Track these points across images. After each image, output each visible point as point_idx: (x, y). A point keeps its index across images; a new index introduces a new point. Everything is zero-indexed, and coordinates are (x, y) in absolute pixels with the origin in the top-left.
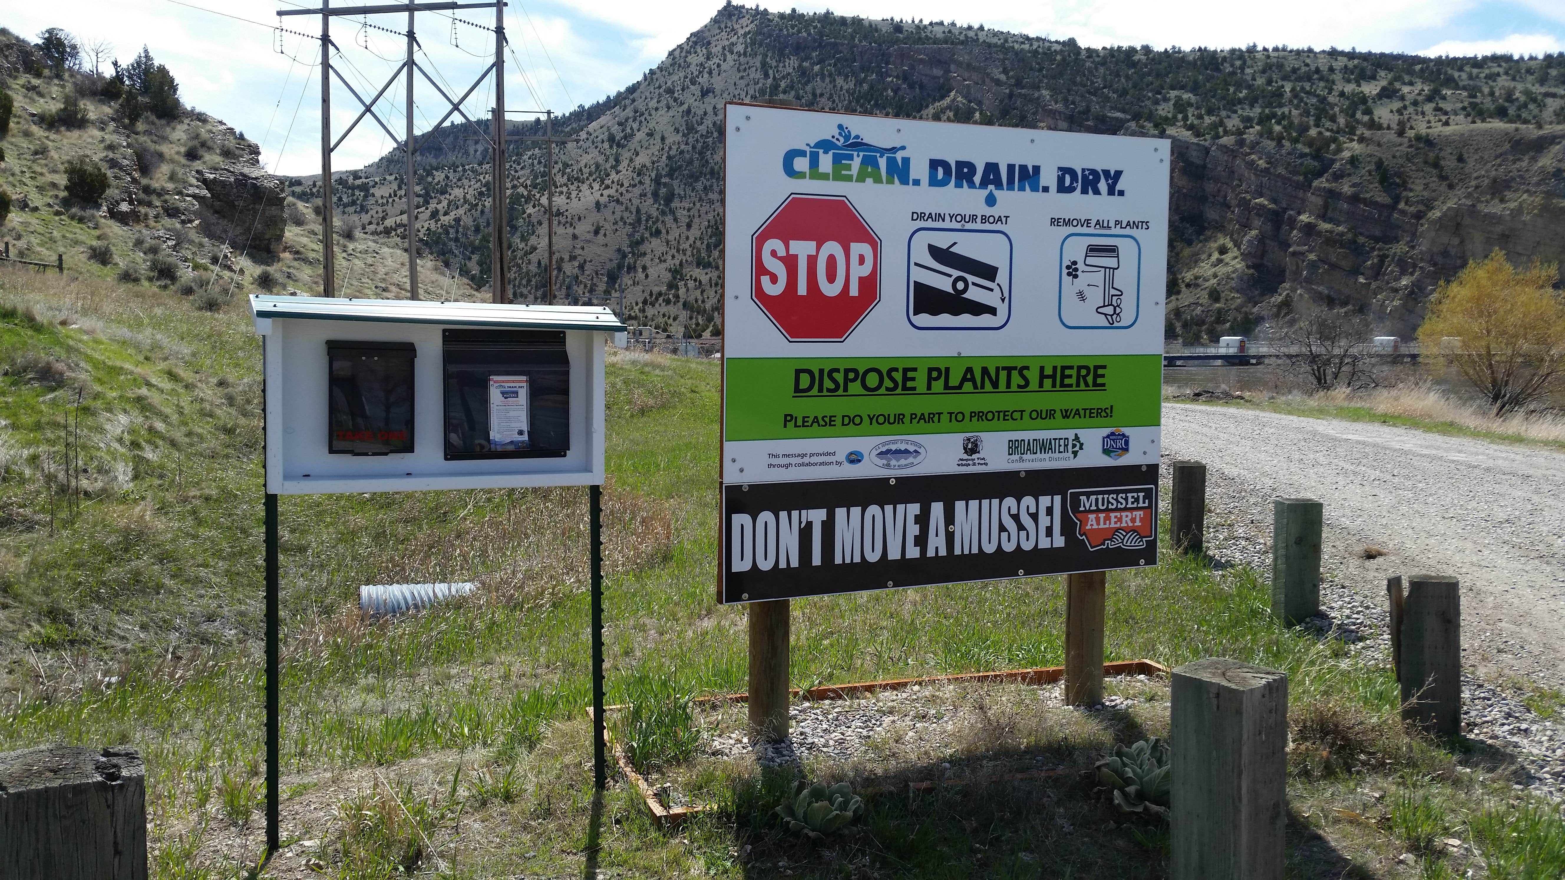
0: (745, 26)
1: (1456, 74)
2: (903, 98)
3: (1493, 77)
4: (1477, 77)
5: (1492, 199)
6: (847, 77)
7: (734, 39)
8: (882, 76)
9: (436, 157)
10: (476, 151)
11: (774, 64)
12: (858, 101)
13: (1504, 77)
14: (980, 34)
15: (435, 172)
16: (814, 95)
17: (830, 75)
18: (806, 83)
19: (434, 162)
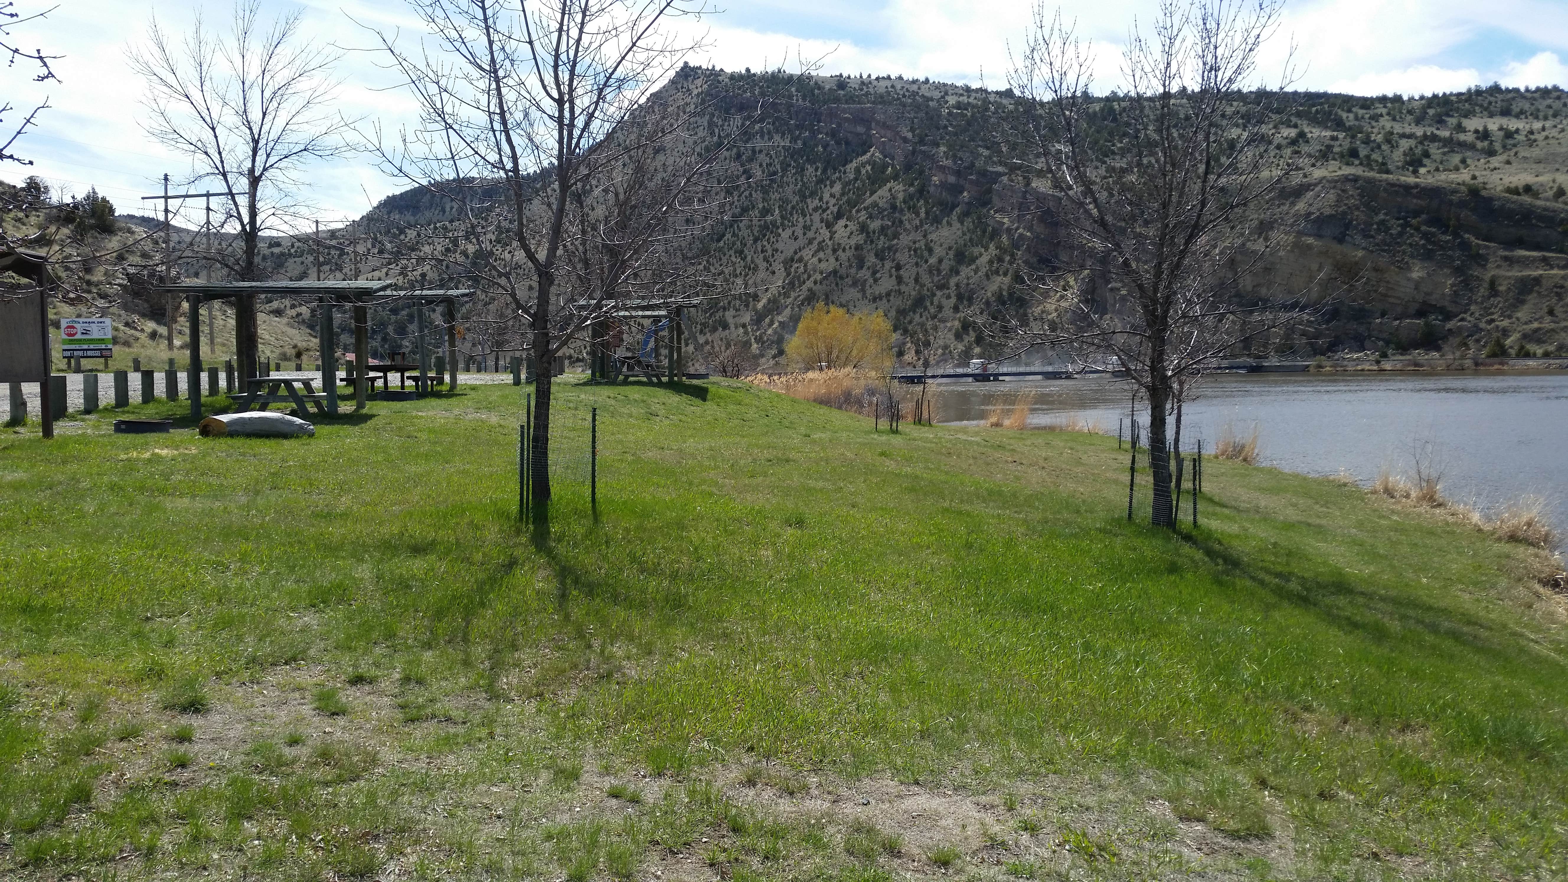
0: (698, 86)
1: (1344, 115)
2: (831, 153)
3: (1376, 118)
4: (1363, 118)
5: (1259, 238)
6: (783, 134)
7: (688, 100)
8: (814, 134)
9: (414, 215)
10: (452, 208)
11: (720, 123)
12: (792, 157)
13: (1387, 117)
14: (923, 87)
15: (407, 231)
16: (754, 151)
17: (769, 133)
18: (747, 142)
19: (412, 219)
